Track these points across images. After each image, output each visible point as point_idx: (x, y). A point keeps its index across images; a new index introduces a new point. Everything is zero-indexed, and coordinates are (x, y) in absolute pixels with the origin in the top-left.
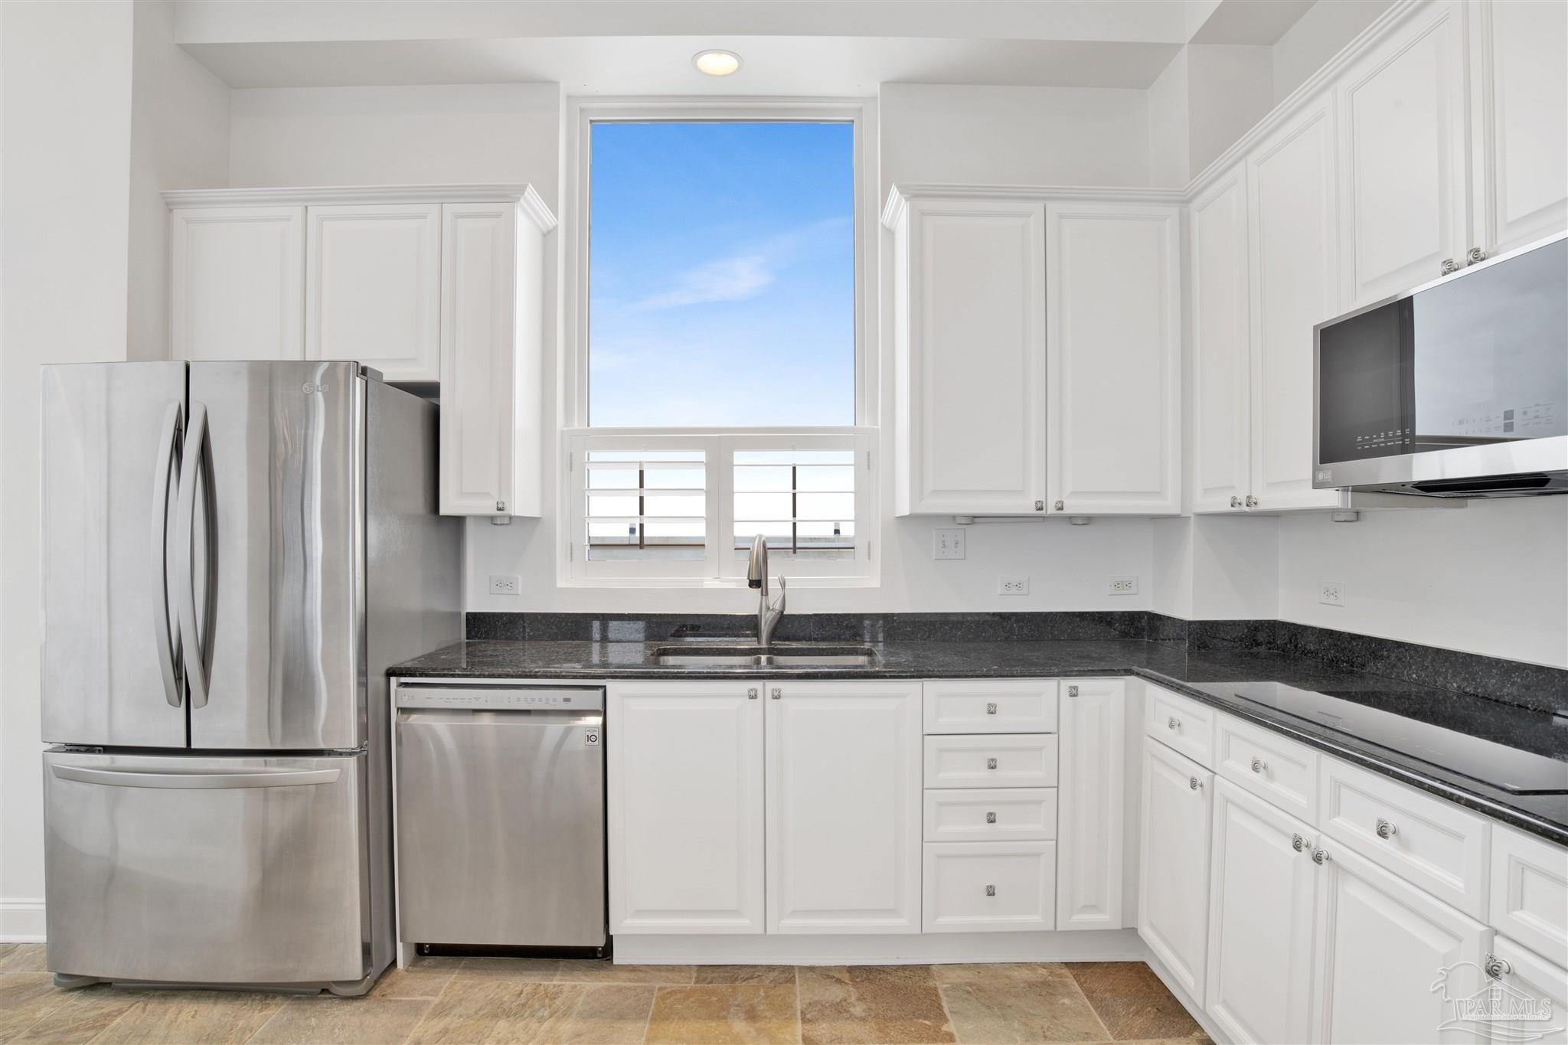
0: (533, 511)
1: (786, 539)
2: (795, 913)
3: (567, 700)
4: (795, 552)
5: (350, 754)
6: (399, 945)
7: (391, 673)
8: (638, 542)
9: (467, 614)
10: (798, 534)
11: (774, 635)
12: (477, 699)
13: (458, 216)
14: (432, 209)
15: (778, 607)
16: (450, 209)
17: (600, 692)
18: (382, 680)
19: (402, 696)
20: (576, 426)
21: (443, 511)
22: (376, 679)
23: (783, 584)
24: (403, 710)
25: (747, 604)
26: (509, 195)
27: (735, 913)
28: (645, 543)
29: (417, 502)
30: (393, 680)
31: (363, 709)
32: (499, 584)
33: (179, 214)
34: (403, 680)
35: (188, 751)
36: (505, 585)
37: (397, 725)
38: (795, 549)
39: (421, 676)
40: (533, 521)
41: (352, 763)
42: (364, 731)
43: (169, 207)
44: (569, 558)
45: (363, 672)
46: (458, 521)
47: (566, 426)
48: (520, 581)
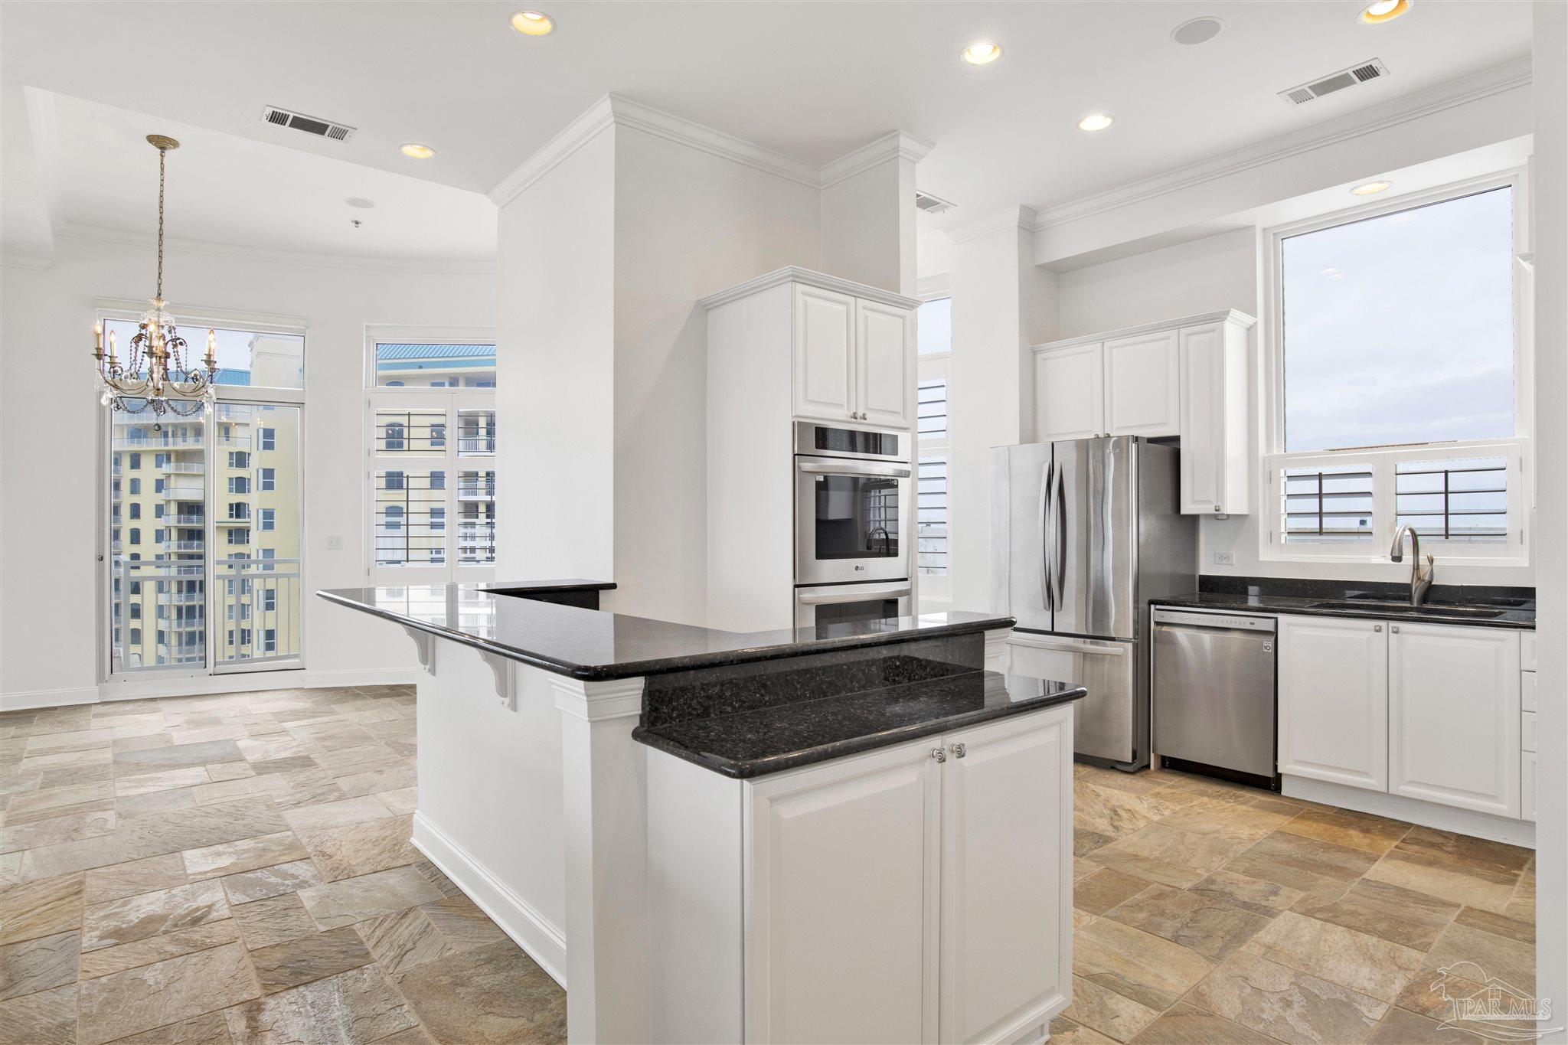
0: (1241, 510)
1: (1440, 529)
2: (1411, 782)
3: (1252, 624)
4: (1447, 538)
5: (1129, 642)
6: (1152, 755)
7: (1151, 602)
8: (1318, 531)
9: (1200, 576)
10: (1450, 526)
11: (1424, 599)
12: (1198, 619)
13: (1189, 335)
14: (1173, 333)
15: (1427, 578)
16: (1183, 331)
17: (1273, 621)
18: (1146, 606)
19: (1156, 614)
20: (1275, 452)
21: (1183, 512)
22: (1143, 605)
23: (1431, 561)
24: (1157, 623)
25: (1401, 575)
26: (1219, 317)
27: (1366, 774)
28: (1324, 531)
29: (1167, 507)
30: (1152, 606)
31: (1136, 622)
32: (1221, 558)
33: (1039, 356)
34: (1158, 607)
35: (1052, 633)
36: (1224, 558)
37: (1154, 630)
38: (1447, 536)
39: (1167, 605)
40: (1241, 517)
41: (1130, 647)
42: (1136, 632)
43: (1035, 353)
44: (1269, 542)
45: (1136, 601)
46: (1194, 519)
47: (1268, 453)
48: (1234, 557)
